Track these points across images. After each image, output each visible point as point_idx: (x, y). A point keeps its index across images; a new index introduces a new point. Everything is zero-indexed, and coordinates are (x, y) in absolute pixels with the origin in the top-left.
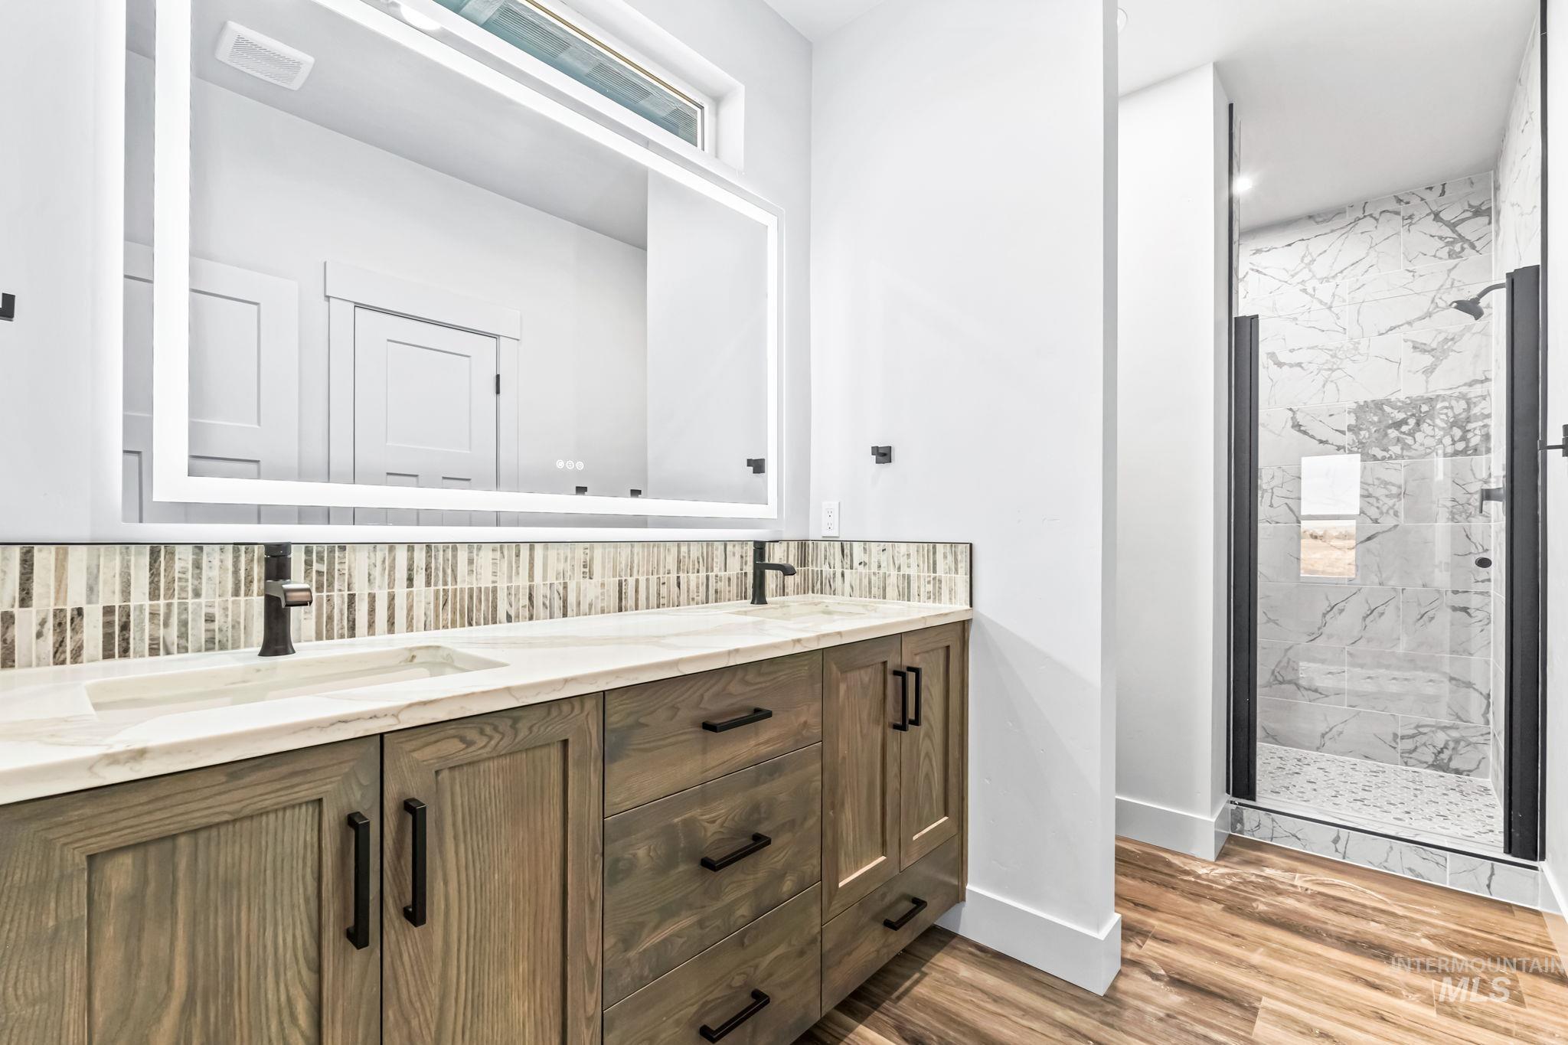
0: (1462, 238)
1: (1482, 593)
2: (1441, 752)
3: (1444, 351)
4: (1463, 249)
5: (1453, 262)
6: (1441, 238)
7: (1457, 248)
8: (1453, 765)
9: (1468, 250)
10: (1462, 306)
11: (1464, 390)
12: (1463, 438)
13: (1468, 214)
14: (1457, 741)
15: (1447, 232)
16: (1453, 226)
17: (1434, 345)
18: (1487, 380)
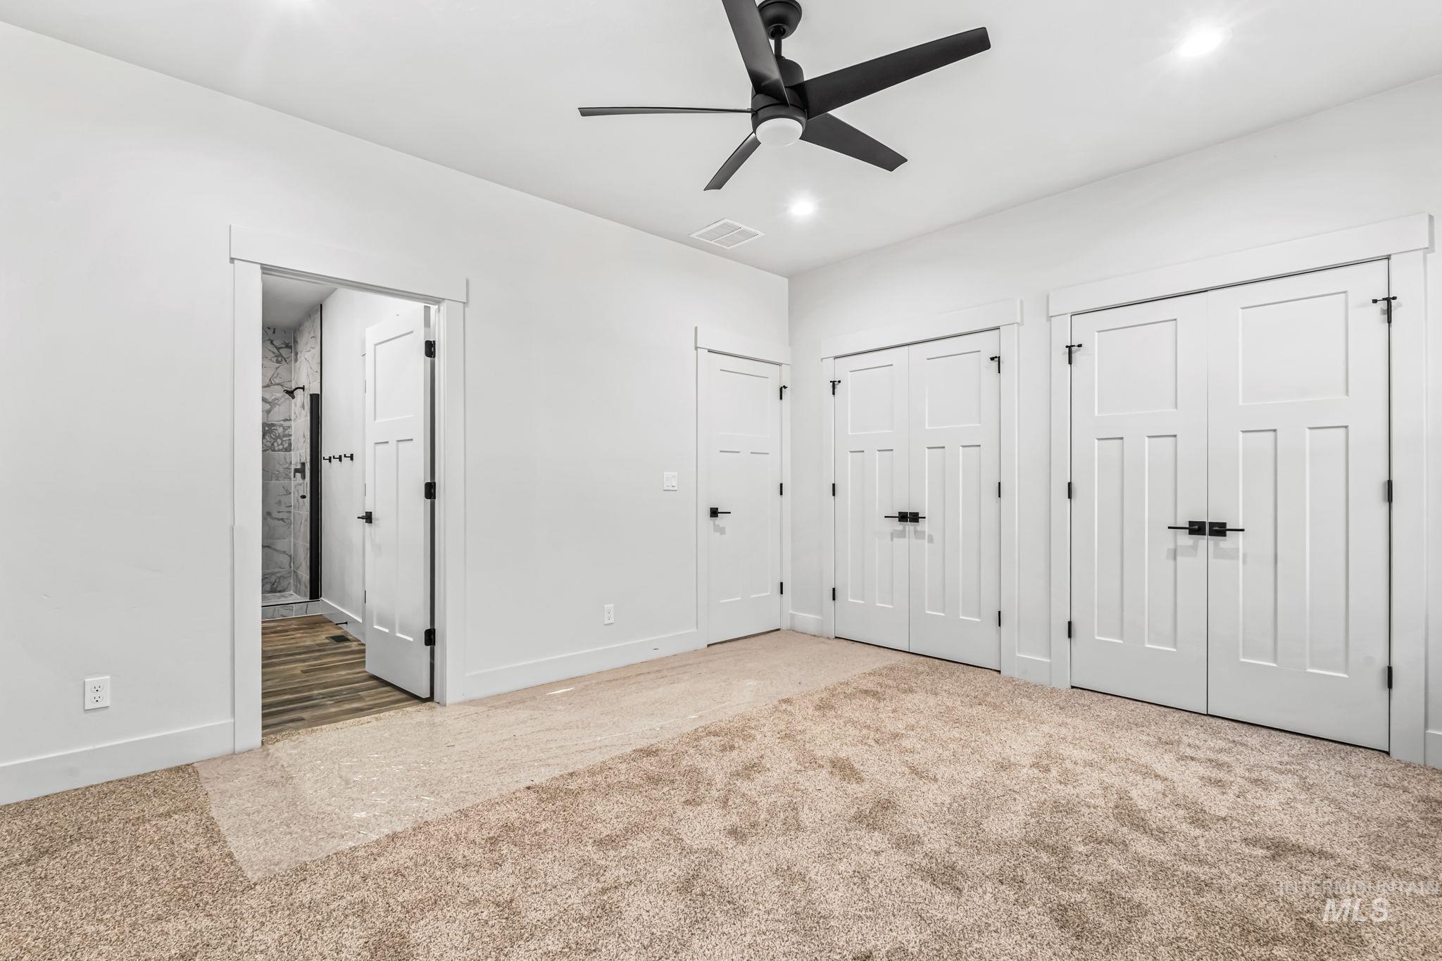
0: (281, 355)
1: (287, 512)
2: (274, 584)
3: (274, 404)
4: (282, 360)
5: (278, 365)
6: (273, 352)
7: (280, 359)
8: (278, 589)
9: (284, 361)
10: (288, 392)
11: (282, 422)
12: (282, 444)
13: (283, 346)
14: (279, 578)
15: (275, 350)
16: (278, 349)
17: (270, 400)
18: (290, 420)
